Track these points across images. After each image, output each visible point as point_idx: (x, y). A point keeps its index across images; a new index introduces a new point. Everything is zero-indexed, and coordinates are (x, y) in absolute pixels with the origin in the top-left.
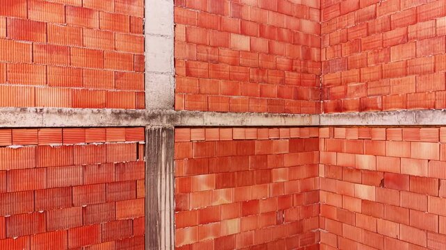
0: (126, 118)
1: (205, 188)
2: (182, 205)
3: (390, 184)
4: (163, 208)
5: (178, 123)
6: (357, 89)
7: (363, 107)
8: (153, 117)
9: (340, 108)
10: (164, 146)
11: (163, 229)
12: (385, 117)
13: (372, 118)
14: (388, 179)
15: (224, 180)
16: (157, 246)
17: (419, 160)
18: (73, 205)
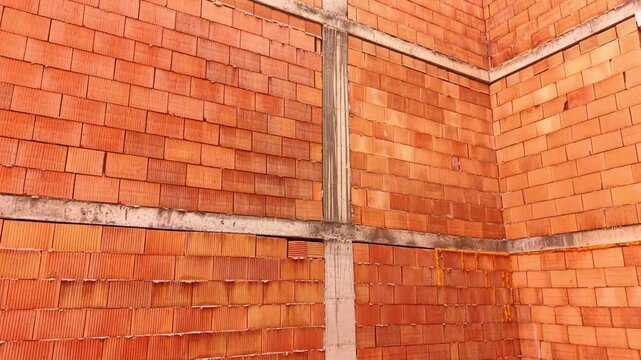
0: (306, 10)
1: (377, 102)
2: (356, 111)
3: (575, 102)
4: (338, 107)
5: (351, 31)
6: (527, 29)
7: (535, 44)
8: (329, 17)
9: (510, 56)
10: (338, 47)
11: (339, 127)
12: (560, 42)
13: (547, 48)
14: (572, 99)
15: (396, 101)
16: (333, 140)
17: (601, 65)
18: (261, 72)
